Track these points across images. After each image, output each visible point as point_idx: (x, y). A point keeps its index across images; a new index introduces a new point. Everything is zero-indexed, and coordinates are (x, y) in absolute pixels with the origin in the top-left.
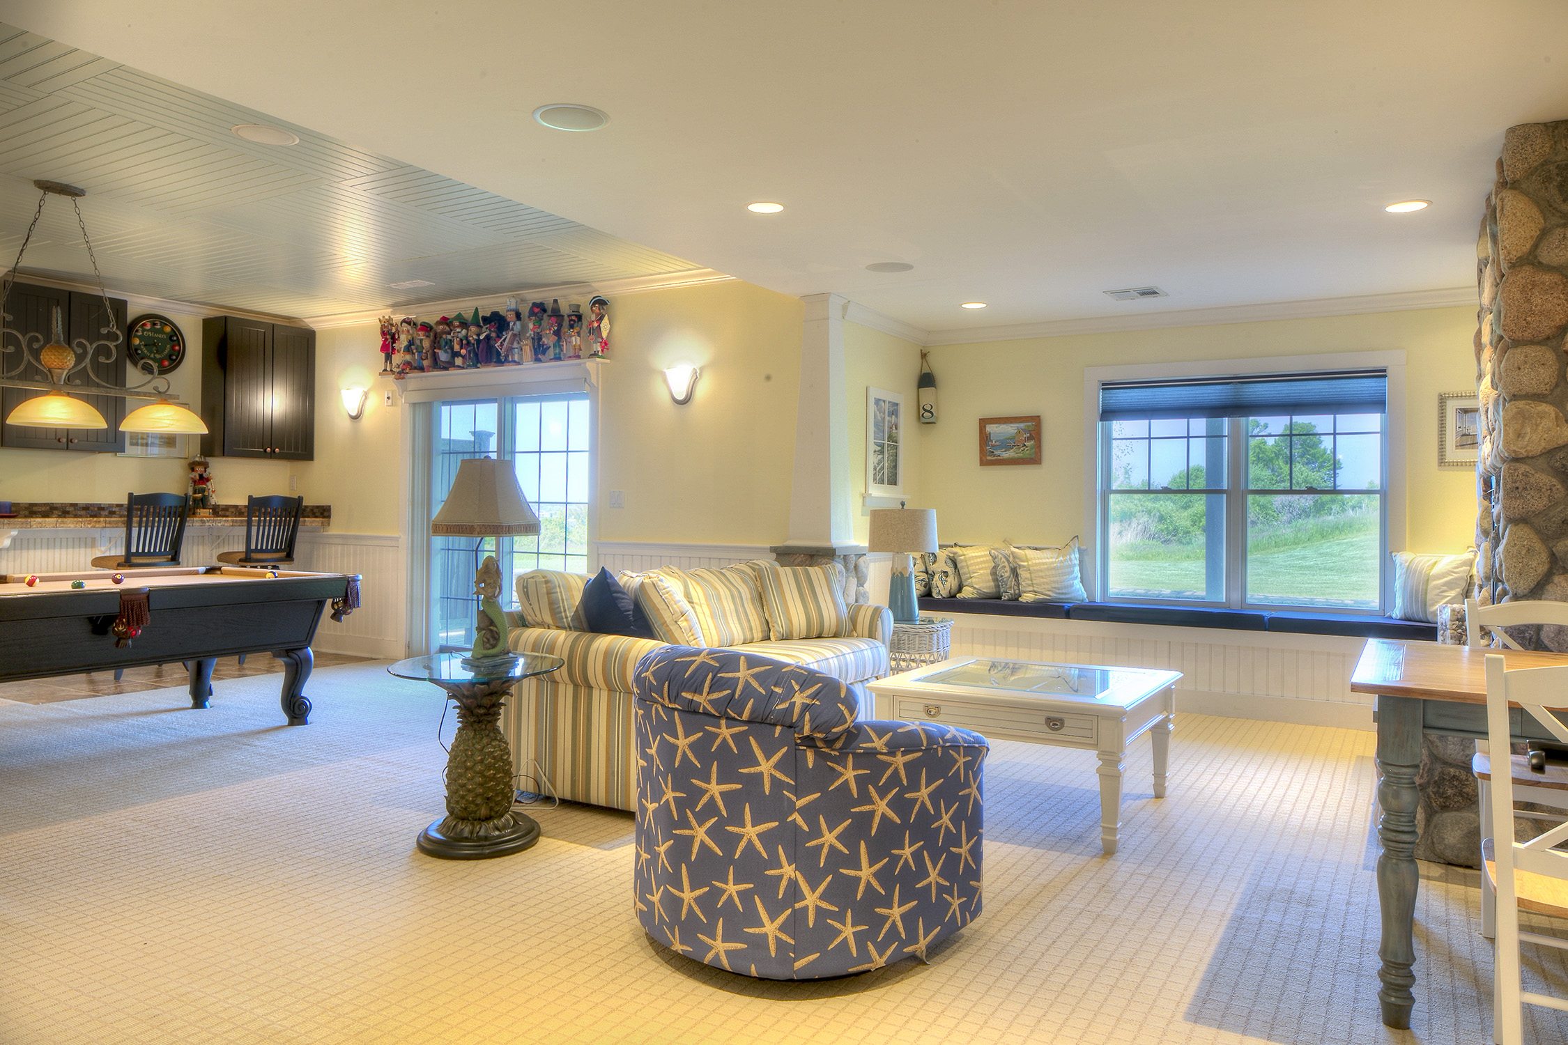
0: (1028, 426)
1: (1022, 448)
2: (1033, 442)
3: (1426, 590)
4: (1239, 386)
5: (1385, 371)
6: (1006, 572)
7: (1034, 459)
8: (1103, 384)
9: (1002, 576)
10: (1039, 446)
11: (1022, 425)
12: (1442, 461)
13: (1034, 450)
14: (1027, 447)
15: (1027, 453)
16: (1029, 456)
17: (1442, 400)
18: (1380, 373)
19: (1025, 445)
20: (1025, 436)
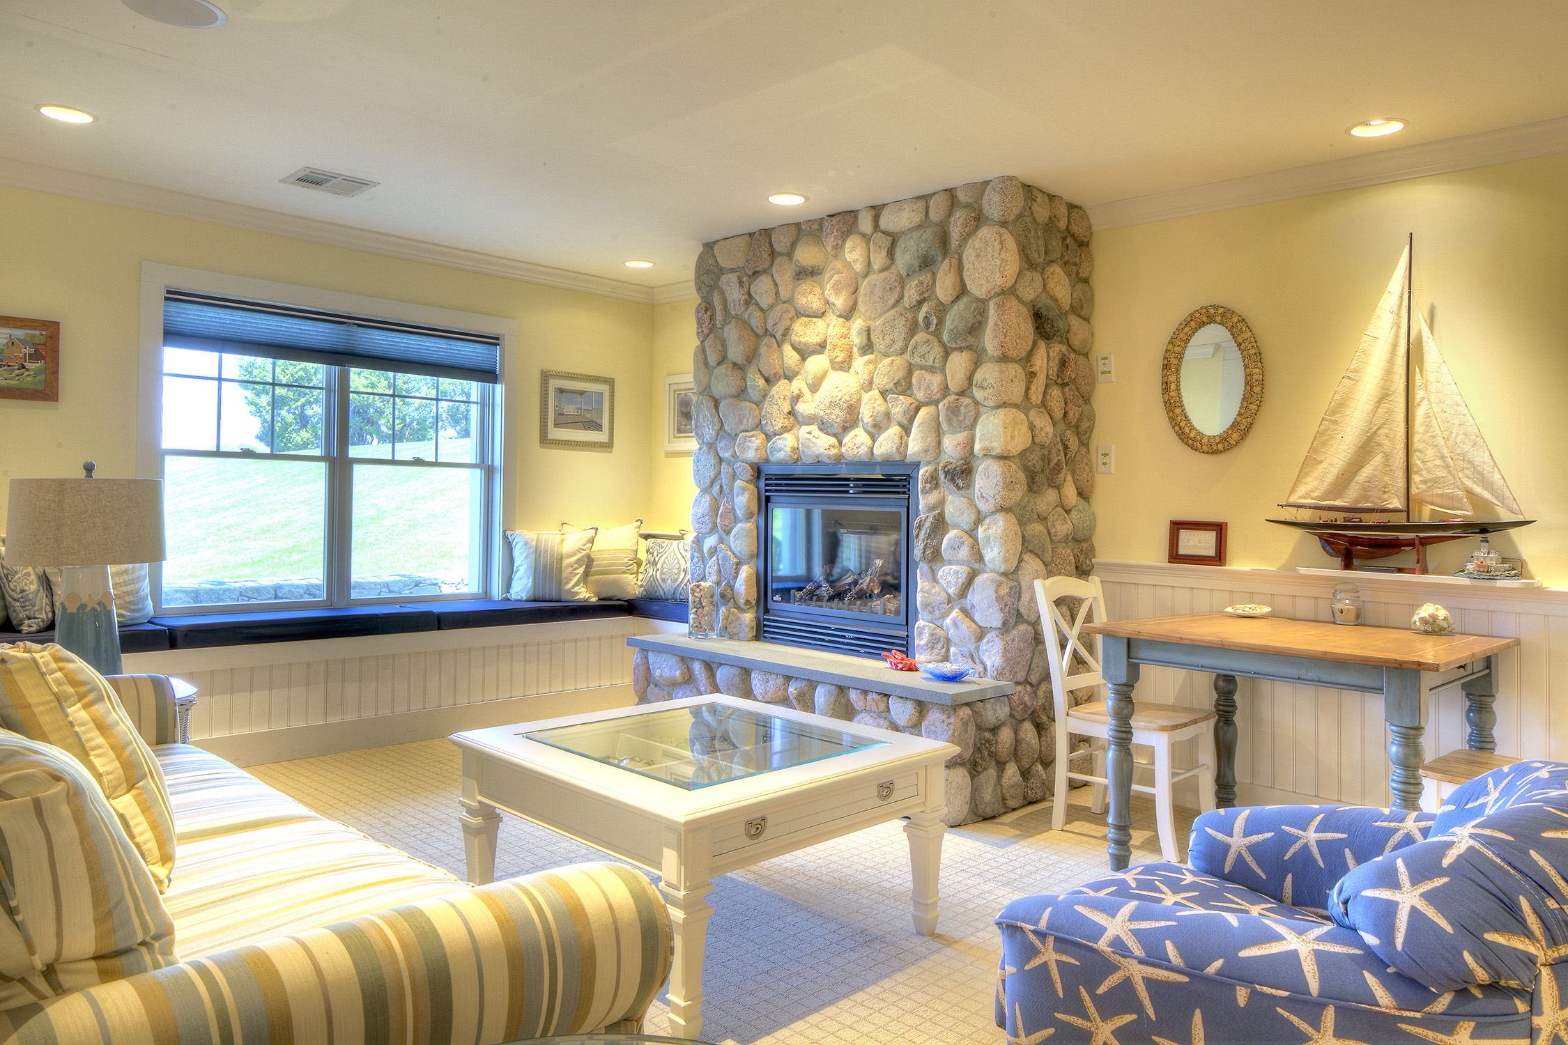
0: (32, 336)
1: (18, 372)
2: (39, 364)
3: (561, 567)
4: (354, 329)
5: (498, 339)
6: (32, 583)
7: (47, 392)
8: (169, 292)
9: (23, 591)
10: (53, 372)
11: (19, 333)
12: (545, 440)
13: (42, 377)
14: (28, 370)
15: (28, 381)
16: (31, 387)
17: (545, 377)
18: (492, 341)
19: (23, 367)
20: (24, 351)
